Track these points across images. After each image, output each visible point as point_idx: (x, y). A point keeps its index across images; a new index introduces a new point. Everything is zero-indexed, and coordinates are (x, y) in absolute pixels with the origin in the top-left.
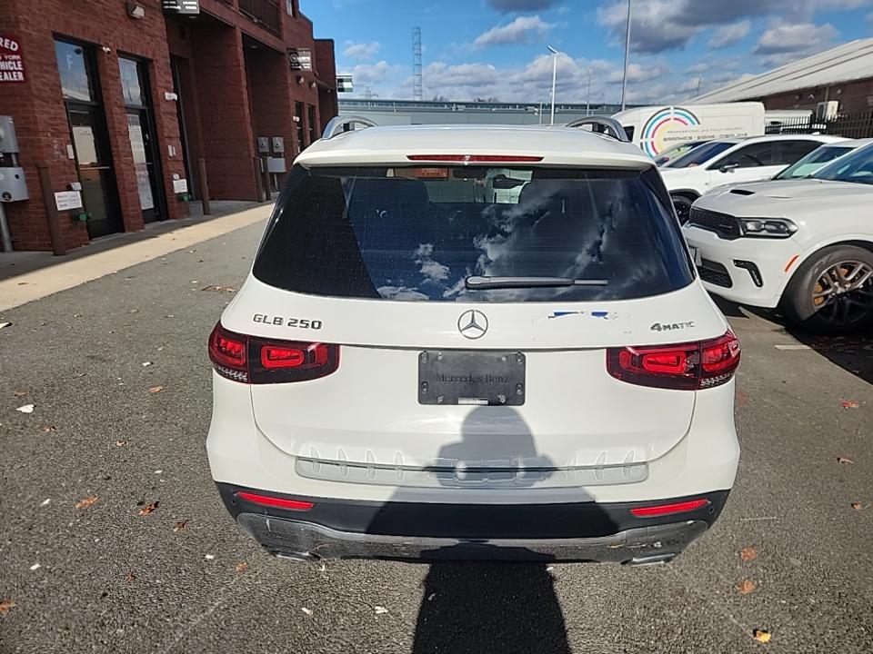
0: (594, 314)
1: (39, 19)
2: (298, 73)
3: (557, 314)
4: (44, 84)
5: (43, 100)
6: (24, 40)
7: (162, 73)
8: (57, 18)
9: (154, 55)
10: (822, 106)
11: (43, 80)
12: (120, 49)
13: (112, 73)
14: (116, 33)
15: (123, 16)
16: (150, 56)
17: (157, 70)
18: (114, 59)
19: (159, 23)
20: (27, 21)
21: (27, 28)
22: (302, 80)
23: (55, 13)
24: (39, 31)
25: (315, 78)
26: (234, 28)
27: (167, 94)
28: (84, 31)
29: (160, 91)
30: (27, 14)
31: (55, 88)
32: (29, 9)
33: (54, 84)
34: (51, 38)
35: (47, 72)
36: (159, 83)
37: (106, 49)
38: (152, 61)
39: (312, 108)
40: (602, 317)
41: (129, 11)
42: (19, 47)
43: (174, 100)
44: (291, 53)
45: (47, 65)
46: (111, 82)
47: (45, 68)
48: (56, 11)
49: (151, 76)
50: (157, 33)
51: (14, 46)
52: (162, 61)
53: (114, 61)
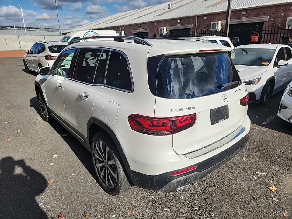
10: (120, 32)
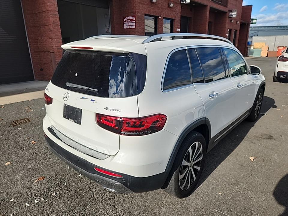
0: (91, 100)
1: (141, 11)
2: (231, 19)
3: (83, 98)
4: (140, 28)
5: (139, 33)
6: (136, 17)
7: (177, 23)
8: (147, 10)
9: (175, 17)
11: (140, 27)
12: (164, 17)
13: (161, 24)
14: (164, 12)
15: (167, 7)
16: (174, 18)
17: (175, 22)
18: (162, 20)
19: (179, 7)
20: (138, 12)
21: (138, 13)
22: (233, 21)
23: (146, 9)
24: (141, 14)
25: (239, 20)
26: (207, 6)
27: (177, 29)
28: (154, 13)
29: (175, 28)
30: (138, 10)
31: (143, 29)
32: (139, 8)
33: (143, 28)
34: (144, 15)
35: (141, 25)
36: (175, 26)
37: (160, 17)
38: (174, 19)
39: (236, 31)
40: (93, 102)
41: (169, 5)
42: (135, 19)
43: (179, 31)
44: (230, 12)
45: (142, 23)
46: (160, 27)
47: (141, 24)
48: (147, 8)
49: (174, 24)
50: (177, 11)
51: (134, 19)
52: (178, 19)
53: (162, 21)
